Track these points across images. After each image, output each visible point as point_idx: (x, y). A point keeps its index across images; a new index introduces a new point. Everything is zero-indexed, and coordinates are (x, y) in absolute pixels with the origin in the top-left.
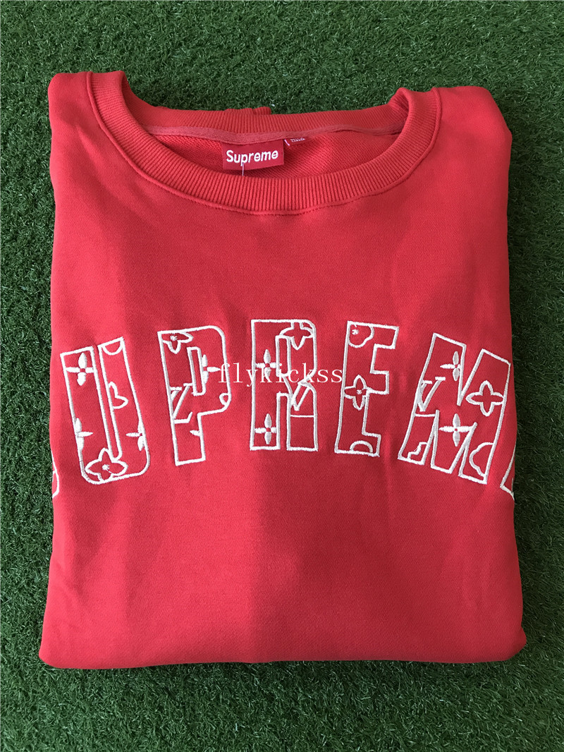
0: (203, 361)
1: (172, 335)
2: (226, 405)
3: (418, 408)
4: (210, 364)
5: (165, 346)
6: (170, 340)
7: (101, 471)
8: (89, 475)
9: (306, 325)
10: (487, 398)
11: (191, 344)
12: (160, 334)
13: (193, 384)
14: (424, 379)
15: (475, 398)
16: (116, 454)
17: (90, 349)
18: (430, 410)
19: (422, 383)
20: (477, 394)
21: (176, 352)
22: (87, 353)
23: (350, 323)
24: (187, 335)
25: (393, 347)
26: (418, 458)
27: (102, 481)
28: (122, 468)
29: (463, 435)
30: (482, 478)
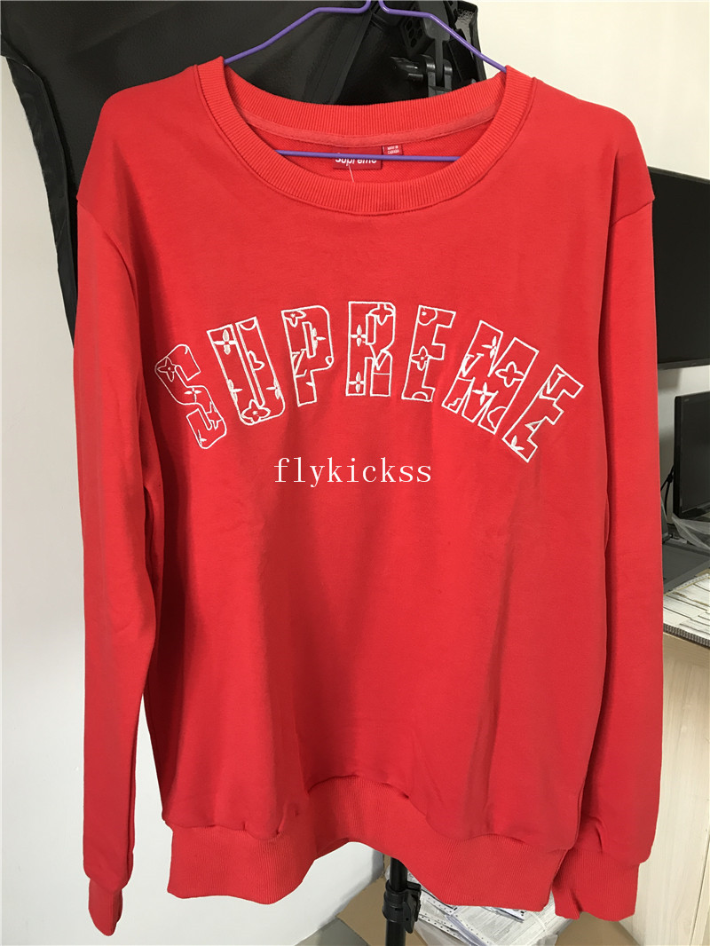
0: (313, 332)
1: (291, 313)
2: (330, 365)
3: (461, 374)
4: (318, 335)
5: (288, 322)
6: (290, 317)
7: (252, 416)
8: (245, 419)
9: (388, 306)
10: (510, 375)
11: (305, 320)
12: (283, 312)
13: (307, 349)
14: (469, 353)
15: (501, 373)
16: (260, 403)
17: (230, 326)
18: (469, 376)
19: (467, 357)
20: (503, 370)
21: (295, 326)
22: (229, 330)
23: (420, 306)
24: (302, 313)
25: (450, 327)
26: (455, 408)
27: (254, 423)
28: (267, 413)
29: (487, 398)
30: (493, 430)
